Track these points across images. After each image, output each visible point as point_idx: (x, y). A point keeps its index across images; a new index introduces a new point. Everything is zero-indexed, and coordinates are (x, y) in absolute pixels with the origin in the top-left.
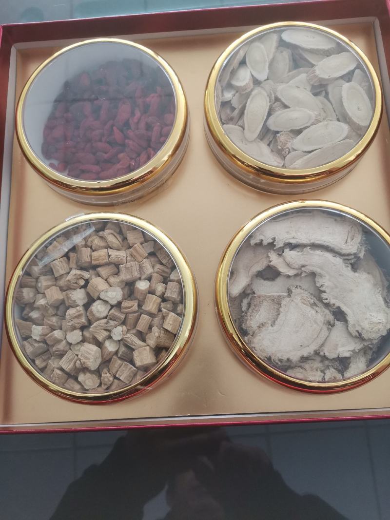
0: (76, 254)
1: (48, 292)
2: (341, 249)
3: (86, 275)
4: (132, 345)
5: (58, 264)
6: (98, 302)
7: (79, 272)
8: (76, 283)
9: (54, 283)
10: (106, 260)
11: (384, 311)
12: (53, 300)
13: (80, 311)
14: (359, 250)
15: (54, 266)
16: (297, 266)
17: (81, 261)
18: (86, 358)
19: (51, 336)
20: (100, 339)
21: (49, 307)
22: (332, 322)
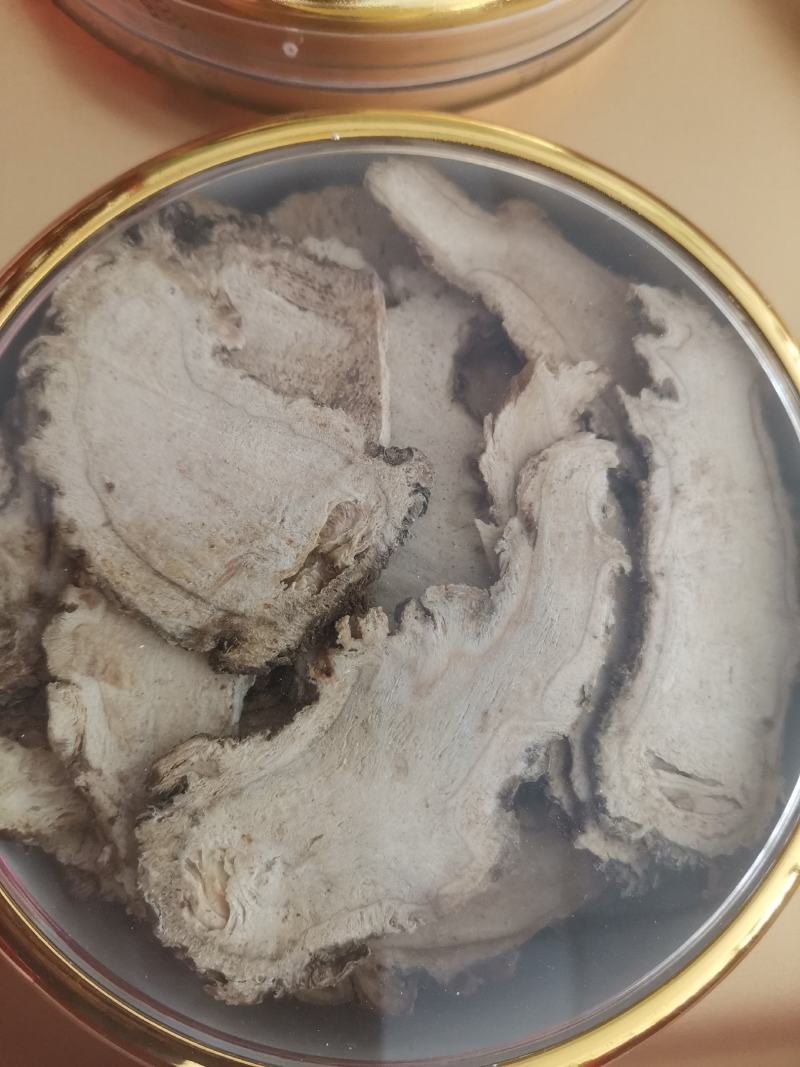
2: (624, 732)
11: (294, 942)
14: (620, 827)
16: (528, 496)
22: (233, 656)
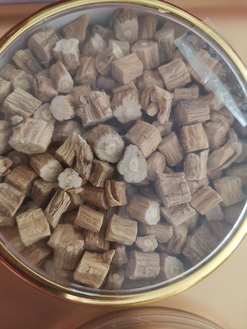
0: (197, 97)
1: (133, 58)
3: (164, 118)
4: (52, 206)
5: (180, 70)
6: (121, 143)
7: (168, 105)
8: (150, 102)
9: (148, 67)
10: (190, 148)
12: (120, 67)
13: (105, 114)
15: (176, 63)
17: (187, 108)
18: (27, 132)
19: (62, 70)
20: (60, 151)
21: (109, 62)
